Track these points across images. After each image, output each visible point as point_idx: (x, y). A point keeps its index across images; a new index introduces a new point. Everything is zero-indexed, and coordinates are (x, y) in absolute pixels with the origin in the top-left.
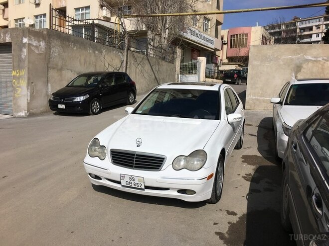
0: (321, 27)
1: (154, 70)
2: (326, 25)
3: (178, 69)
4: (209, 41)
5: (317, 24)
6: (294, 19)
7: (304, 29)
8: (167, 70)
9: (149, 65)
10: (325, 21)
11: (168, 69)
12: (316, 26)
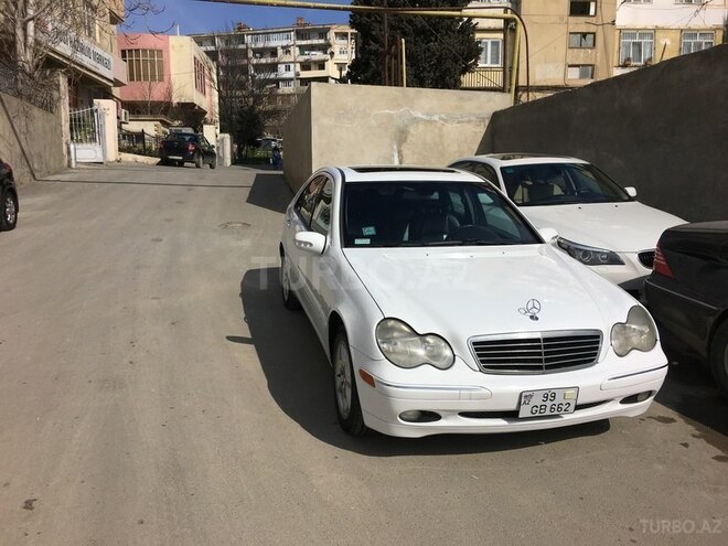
0: (292, 49)
1: (17, 131)
2: (300, 46)
3: (66, 128)
4: (100, 59)
5: (285, 43)
6: (240, 29)
7: (261, 52)
8: (45, 132)
9: (5, 117)
10: (298, 38)
11: (48, 129)
12: (283, 48)
